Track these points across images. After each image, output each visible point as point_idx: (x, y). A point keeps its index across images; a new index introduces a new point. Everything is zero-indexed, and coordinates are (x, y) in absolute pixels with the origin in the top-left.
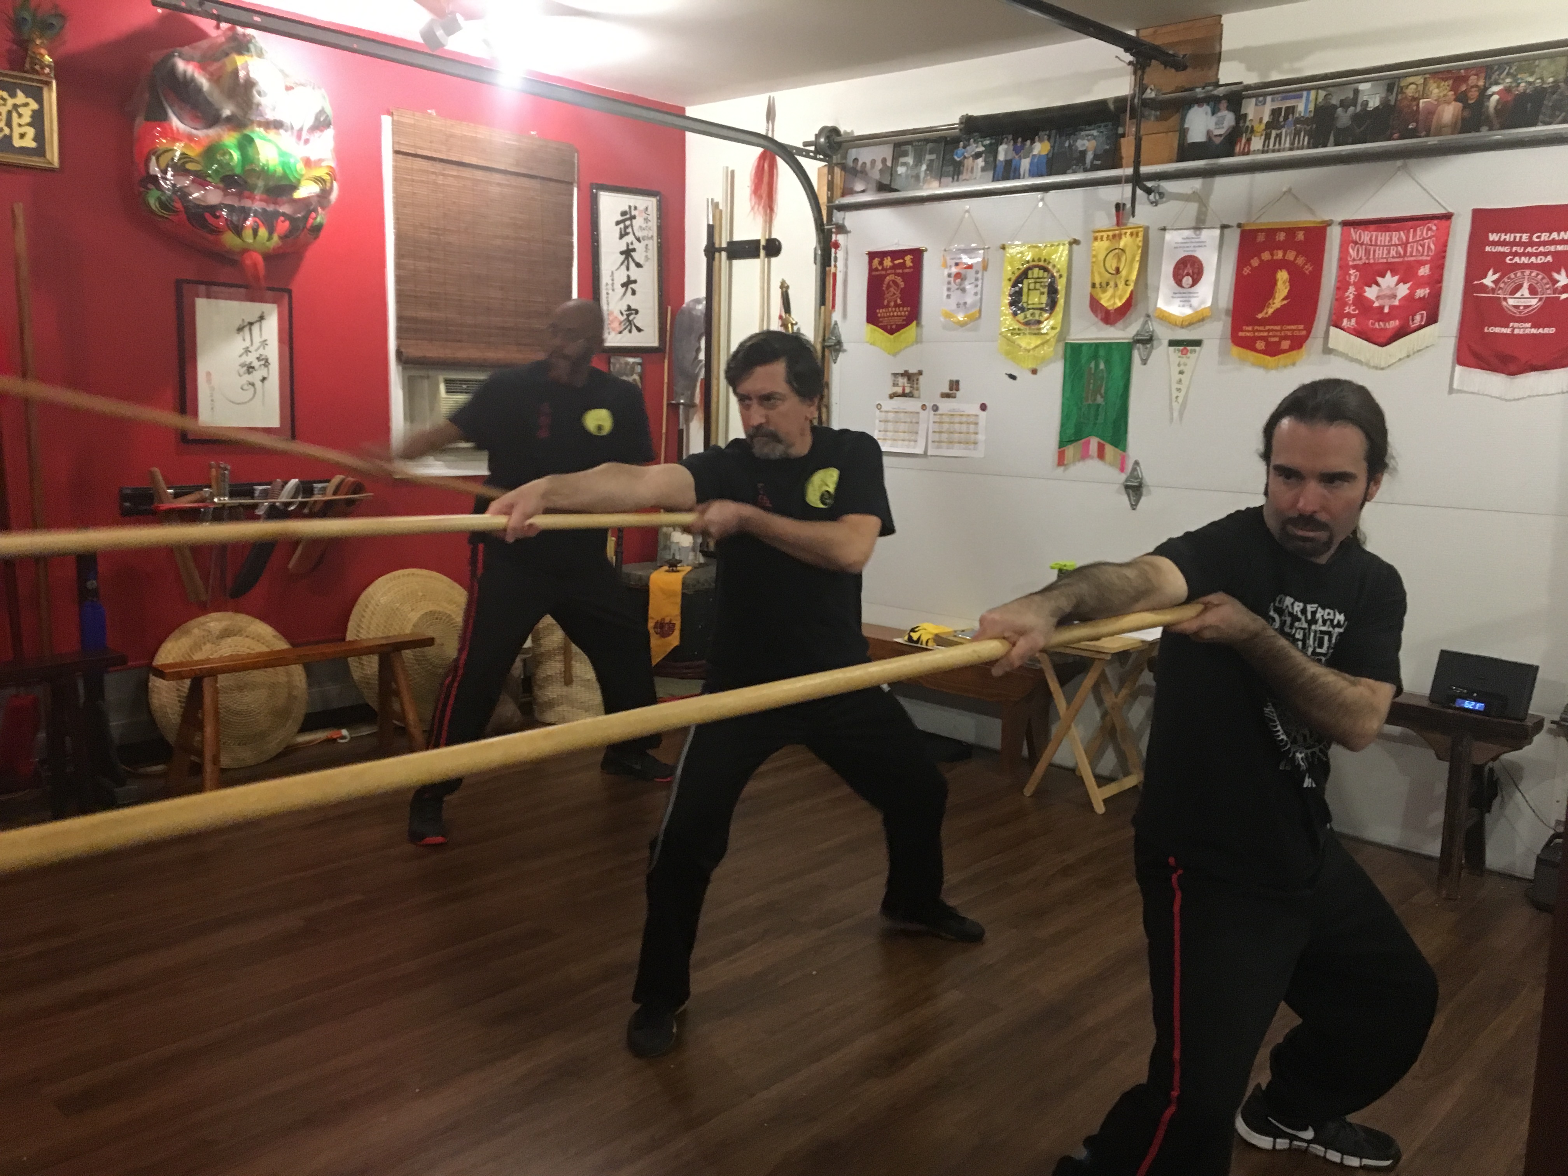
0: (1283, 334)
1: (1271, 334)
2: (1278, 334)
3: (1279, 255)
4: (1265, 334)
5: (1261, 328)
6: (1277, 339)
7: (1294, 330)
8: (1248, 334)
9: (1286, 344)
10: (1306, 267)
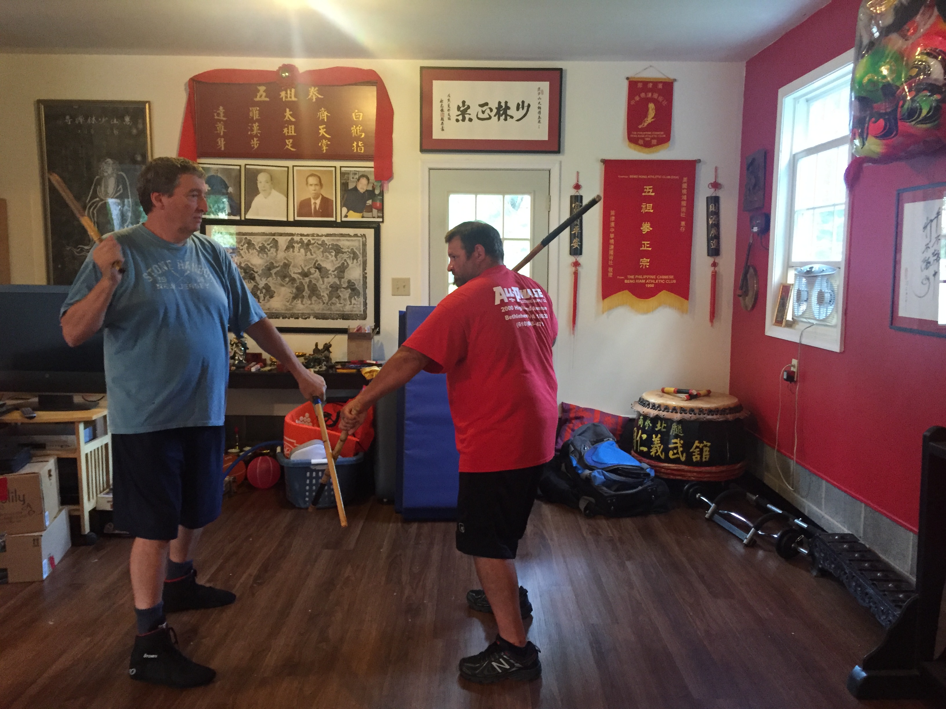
0: (652, 136)
1: (646, 136)
2: (650, 136)
3: (650, 95)
4: (643, 136)
5: (641, 133)
6: (649, 139)
7: (658, 135)
8: (635, 136)
9: (654, 142)
10: (663, 102)
